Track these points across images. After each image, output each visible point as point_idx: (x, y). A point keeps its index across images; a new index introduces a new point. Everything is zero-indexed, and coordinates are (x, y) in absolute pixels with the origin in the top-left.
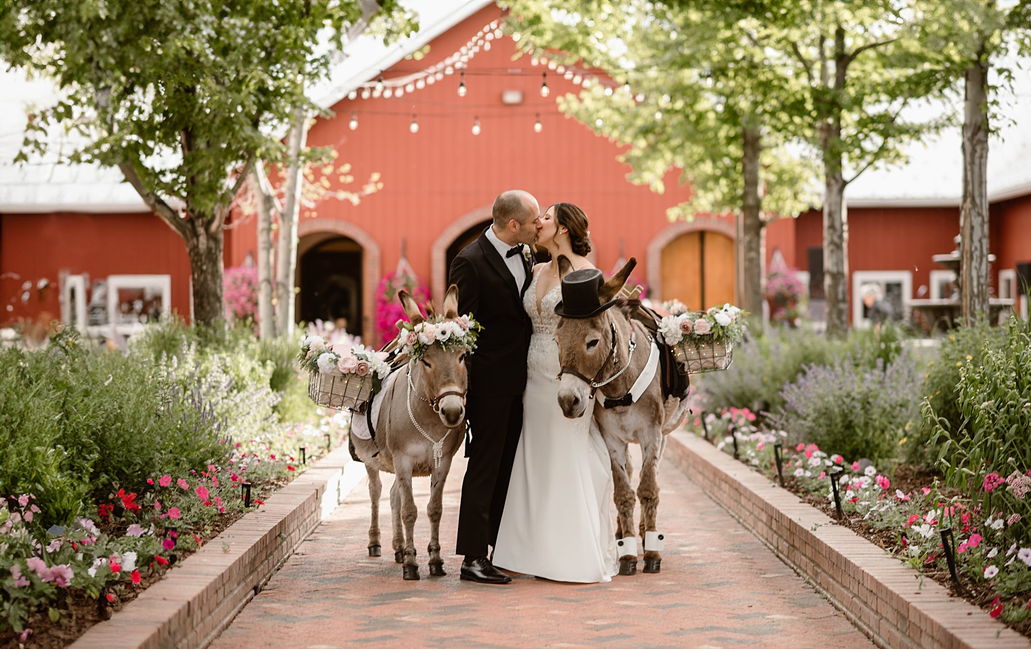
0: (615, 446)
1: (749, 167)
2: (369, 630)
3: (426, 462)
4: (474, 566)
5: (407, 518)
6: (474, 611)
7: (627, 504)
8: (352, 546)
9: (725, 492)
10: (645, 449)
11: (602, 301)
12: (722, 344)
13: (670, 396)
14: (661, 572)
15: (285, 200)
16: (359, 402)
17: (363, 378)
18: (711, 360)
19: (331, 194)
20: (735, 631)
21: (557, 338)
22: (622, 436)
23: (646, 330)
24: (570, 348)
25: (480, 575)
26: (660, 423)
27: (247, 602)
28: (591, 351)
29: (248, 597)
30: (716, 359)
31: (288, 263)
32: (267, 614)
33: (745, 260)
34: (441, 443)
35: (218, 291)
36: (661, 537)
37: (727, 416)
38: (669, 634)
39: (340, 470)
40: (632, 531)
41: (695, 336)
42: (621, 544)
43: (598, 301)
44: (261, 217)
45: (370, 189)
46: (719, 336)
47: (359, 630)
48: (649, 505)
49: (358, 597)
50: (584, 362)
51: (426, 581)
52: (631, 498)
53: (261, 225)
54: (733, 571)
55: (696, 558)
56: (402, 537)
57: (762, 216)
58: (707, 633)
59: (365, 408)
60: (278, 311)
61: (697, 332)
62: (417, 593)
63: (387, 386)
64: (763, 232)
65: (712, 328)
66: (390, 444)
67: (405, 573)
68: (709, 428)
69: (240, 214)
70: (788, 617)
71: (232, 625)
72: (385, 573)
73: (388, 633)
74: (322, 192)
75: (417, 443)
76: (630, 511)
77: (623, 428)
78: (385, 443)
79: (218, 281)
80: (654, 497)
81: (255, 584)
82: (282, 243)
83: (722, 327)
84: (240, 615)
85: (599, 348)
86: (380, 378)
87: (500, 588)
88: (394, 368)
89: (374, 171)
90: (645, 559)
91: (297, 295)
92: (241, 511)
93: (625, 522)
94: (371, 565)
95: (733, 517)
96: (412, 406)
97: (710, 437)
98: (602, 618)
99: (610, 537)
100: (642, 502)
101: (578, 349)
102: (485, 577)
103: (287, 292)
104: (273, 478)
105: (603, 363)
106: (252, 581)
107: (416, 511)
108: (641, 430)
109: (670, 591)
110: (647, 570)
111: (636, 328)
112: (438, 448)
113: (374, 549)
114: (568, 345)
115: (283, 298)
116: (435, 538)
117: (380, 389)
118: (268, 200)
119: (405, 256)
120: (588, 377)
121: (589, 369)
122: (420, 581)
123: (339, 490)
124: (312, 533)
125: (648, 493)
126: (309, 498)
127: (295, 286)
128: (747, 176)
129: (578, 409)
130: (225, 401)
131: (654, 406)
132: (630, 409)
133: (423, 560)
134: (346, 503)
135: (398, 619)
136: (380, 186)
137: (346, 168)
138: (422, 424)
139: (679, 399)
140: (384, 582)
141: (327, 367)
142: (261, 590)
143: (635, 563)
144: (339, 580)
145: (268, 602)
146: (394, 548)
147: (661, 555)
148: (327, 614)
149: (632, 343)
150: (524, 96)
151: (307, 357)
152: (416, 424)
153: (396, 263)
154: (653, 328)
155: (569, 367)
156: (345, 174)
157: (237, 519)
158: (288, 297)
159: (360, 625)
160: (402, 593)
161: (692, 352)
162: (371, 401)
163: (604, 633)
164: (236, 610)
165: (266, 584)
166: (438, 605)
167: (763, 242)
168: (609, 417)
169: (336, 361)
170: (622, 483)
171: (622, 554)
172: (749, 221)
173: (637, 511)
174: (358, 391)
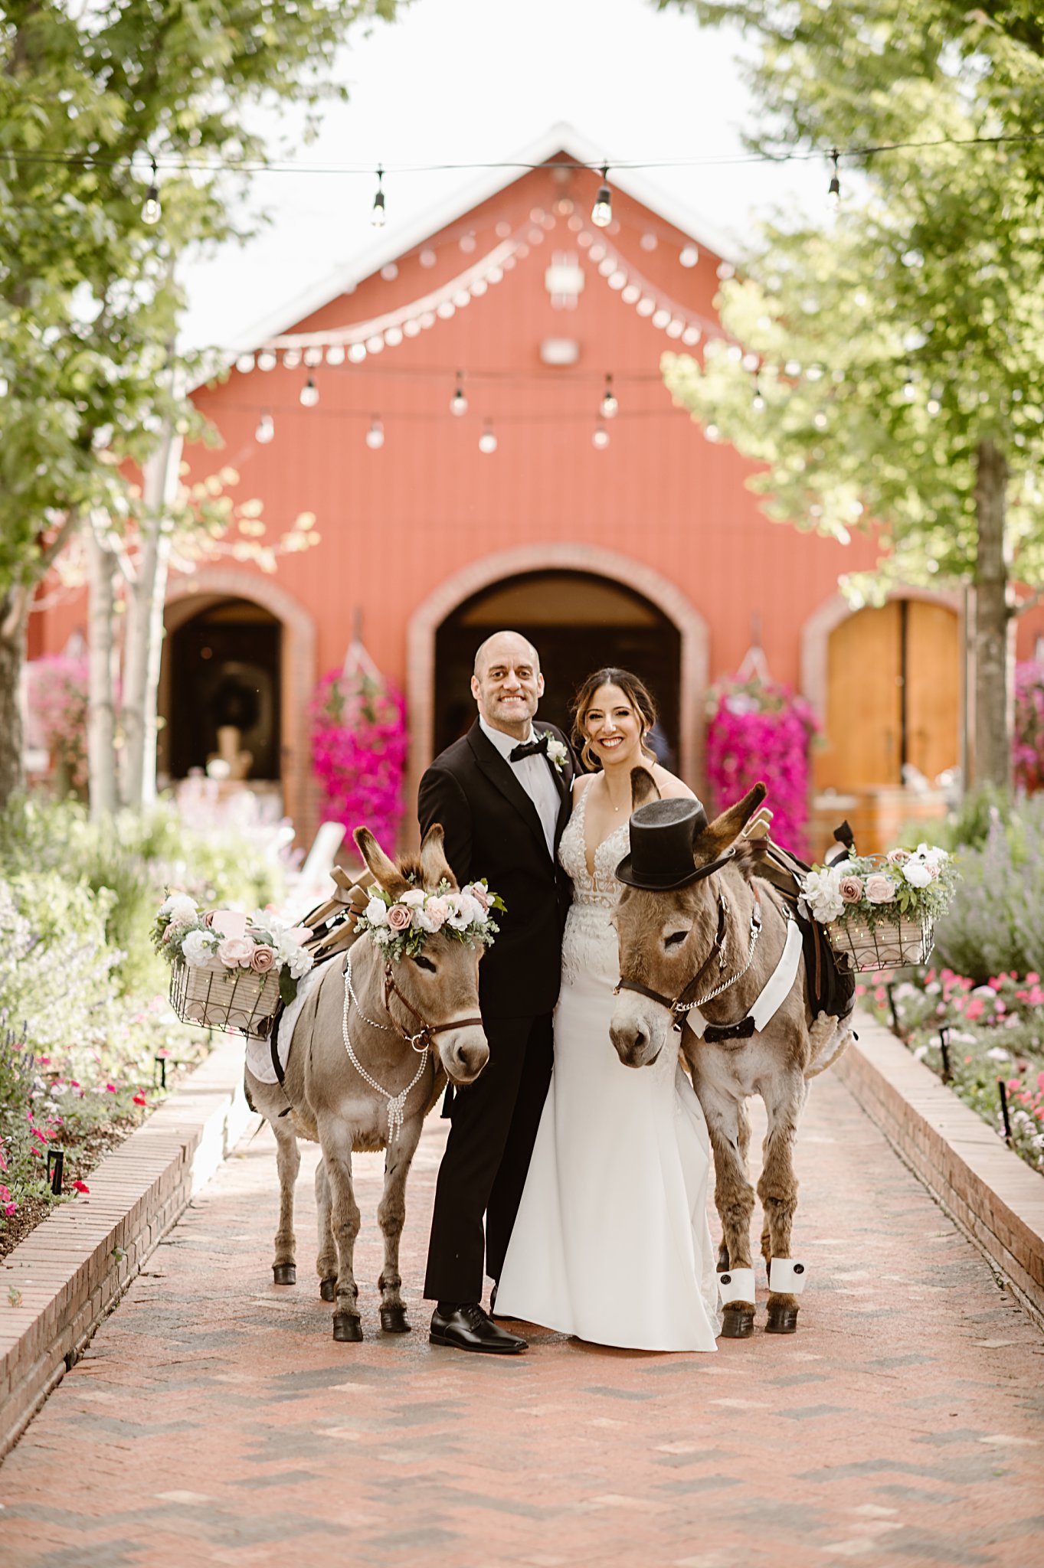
0: (719, 1104)
1: (987, 509)
2: (267, 1458)
3: (375, 1130)
4: (456, 1320)
5: (341, 1229)
6: (458, 1416)
7: (740, 1210)
8: (244, 1259)
9: (923, 1152)
10: (775, 1112)
11: (699, 860)
12: (914, 919)
13: (822, 1013)
14: (799, 1330)
15: (141, 558)
16: (257, 1019)
17: (264, 977)
18: (897, 947)
19: (223, 549)
20: (923, 1471)
21: (615, 921)
22: (733, 1088)
23: (777, 897)
24: (635, 944)
25: (471, 1337)
26: (802, 1066)
27: (52, 1388)
28: (674, 952)
29: (54, 1378)
30: (904, 947)
31: (144, 673)
32: (86, 1416)
33: (978, 677)
34: (402, 1098)
35: (16, 741)
36: (799, 1269)
37: (933, 988)
38: (803, 1477)
39: (229, 1097)
40: (747, 1258)
41: (868, 906)
42: (726, 1280)
43: (692, 861)
44: (97, 589)
45: (295, 542)
46: (910, 906)
47: (249, 1458)
48: (779, 1210)
49: (251, 1378)
50: (659, 971)
51: (374, 1344)
52: (746, 1200)
53: (97, 604)
54: (929, 1330)
55: (864, 1300)
56: (334, 1253)
57: (1010, 597)
58: (872, 1475)
59: (268, 1028)
60: (124, 759)
61: (870, 899)
62: (357, 1372)
63: (306, 992)
64: (1012, 627)
65: (897, 891)
66: (312, 1096)
67: (336, 1328)
68: (901, 1010)
69: (59, 585)
70: (1020, 1441)
71: (24, 1442)
72: (301, 1324)
73: (302, 1465)
74: (208, 545)
75: (359, 1098)
76: (745, 1222)
77: (736, 1076)
78: (302, 1096)
79: (15, 724)
80: (787, 1198)
81: (66, 1350)
82: (133, 638)
83: (915, 890)
84: (39, 1417)
85: (688, 945)
86: (294, 976)
87: (507, 1364)
88: (321, 957)
89: (303, 509)
90: (769, 1307)
91: (159, 733)
92: (46, 1202)
93: (735, 1242)
94: (276, 1305)
95: (936, 1202)
96: (353, 1032)
97: (902, 1026)
98: (686, 1437)
99: (706, 1265)
100: (765, 1207)
101: (648, 947)
102: (478, 1340)
103: (142, 725)
104: (106, 1126)
105: (696, 971)
106: (61, 1348)
107: (358, 1219)
108: (768, 1078)
109: (810, 1377)
110: (773, 1327)
111: (762, 895)
112: (396, 1106)
113: (284, 1270)
114: (632, 938)
115: (135, 737)
116: (392, 1263)
117: (295, 995)
118: (109, 560)
119: (361, 638)
120: (667, 995)
121: (669, 983)
122: (363, 1343)
123: (225, 1129)
124: (175, 1225)
125: (777, 1190)
126: (169, 1168)
127: (159, 714)
128: (984, 525)
129: (645, 1052)
130: (23, 965)
131: (792, 1037)
132: (750, 1042)
133: (370, 1307)
134: (239, 1156)
135: (320, 1432)
136: (315, 538)
137: (253, 508)
138: (368, 1067)
139: (837, 1018)
140: (298, 1345)
141: (199, 957)
142: (78, 1359)
143: (751, 1316)
144: (218, 1339)
145: (89, 1388)
146: (320, 1271)
147: (799, 1302)
148: (192, 1418)
149: (756, 924)
150: (582, 351)
151: (165, 936)
152: (357, 1065)
153: (343, 651)
154: (791, 891)
155: (633, 980)
156: (251, 519)
157: (38, 1220)
158: (143, 735)
159: (250, 1445)
160: (329, 1371)
161: (860, 933)
162: (279, 1016)
163: (686, 1473)
164: (31, 1408)
165: (86, 1346)
166: (393, 1404)
167: (1011, 645)
168: (712, 1057)
169: (215, 947)
170: (731, 1171)
171: (727, 1300)
172: (986, 608)
173: (758, 1220)
174: (258, 999)
